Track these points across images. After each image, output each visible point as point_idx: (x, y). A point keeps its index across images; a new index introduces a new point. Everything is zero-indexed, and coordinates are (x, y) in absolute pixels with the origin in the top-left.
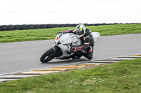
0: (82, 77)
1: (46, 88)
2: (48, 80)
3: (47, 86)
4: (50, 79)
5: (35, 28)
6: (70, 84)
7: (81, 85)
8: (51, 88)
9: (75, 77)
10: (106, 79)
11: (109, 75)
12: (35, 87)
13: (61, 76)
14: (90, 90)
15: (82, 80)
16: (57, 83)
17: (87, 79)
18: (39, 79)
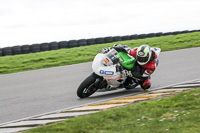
0: (159, 109)
1: (108, 129)
2: (111, 118)
3: (109, 126)
4: (114, 115)
5: (88, 44)
6: (141, 121)
7: (158, 122)
8: (116, 129)
9: (149, 111)
10: (193, 111)
11: (196, 104)
12: (92, 129)
13: (129, 110)
14: (171, 129)
15: (159, 115)
16: (123, 122)
17: (165, 112)
18: (97, 117)
